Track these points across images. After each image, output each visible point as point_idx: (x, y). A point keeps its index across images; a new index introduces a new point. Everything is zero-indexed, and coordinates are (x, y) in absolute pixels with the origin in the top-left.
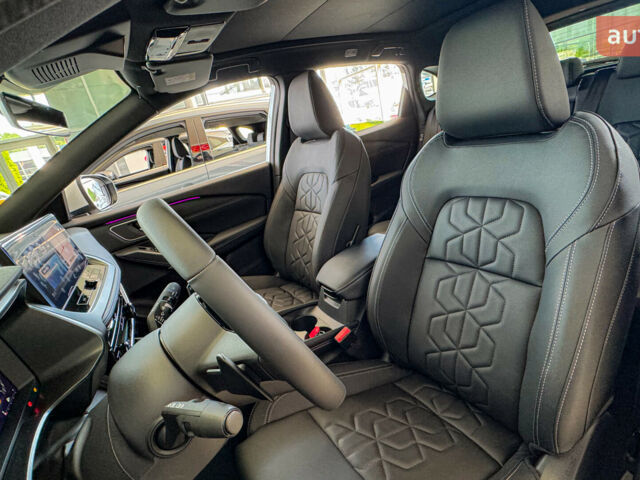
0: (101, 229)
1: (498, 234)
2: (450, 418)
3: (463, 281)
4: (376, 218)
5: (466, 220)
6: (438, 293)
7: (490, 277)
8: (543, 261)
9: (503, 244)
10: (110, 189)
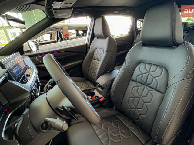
0: (33, 58)
1: (154, 76)
2: (131, 129)
3: (141, 89)
4: (117, 64)
5: (145, 70)
6: (133, 91)
7: (149, 89)
8: (167, 86)
9: (155, 79)
10: (37, 46)
